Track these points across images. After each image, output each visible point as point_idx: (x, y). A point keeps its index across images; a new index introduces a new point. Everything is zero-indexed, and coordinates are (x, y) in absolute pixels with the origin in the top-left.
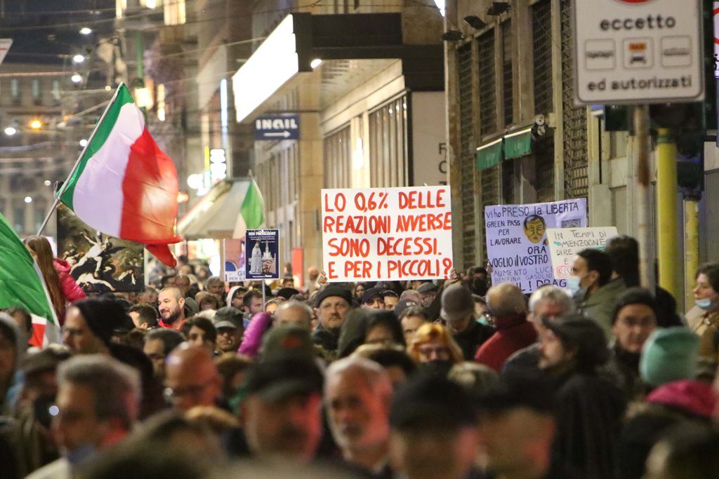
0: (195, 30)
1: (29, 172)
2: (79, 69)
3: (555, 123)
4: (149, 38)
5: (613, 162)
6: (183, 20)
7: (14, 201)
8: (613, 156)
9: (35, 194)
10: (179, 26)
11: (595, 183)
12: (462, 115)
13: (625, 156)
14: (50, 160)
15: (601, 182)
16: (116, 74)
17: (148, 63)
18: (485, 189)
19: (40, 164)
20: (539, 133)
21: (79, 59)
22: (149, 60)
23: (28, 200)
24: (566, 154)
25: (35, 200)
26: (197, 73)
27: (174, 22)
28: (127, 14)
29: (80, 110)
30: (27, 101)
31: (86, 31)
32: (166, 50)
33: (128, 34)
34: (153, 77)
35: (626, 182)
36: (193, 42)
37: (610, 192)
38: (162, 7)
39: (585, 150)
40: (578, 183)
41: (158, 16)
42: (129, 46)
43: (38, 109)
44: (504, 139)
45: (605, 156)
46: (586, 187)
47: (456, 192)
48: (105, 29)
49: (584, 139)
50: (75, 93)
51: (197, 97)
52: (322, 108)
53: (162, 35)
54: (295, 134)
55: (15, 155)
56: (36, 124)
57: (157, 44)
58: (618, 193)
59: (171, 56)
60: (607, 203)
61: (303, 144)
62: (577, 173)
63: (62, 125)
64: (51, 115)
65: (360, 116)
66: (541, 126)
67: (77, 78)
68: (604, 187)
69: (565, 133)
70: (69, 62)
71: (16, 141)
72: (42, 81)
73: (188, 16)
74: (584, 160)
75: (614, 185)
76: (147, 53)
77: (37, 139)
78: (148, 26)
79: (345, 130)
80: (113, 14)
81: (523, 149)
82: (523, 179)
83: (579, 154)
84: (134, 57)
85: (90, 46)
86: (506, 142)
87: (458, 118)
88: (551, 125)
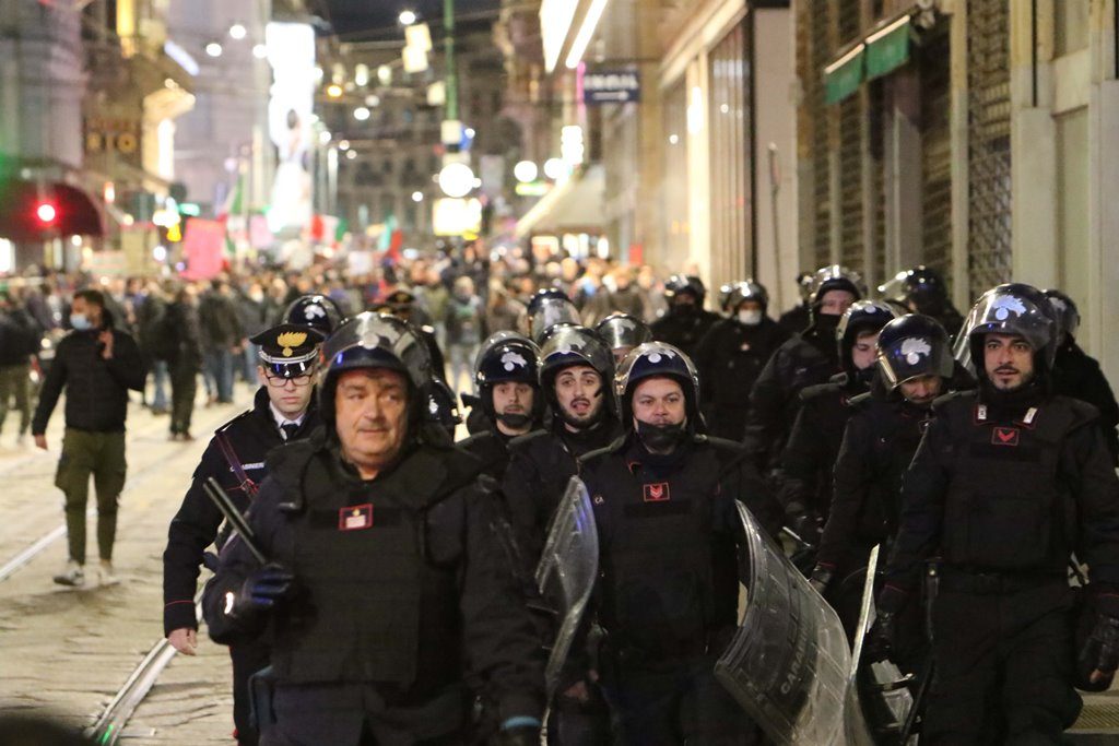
3: (952, 6)
5: (1060, 62)
8: (1058, 51)
11: (1024, 106)
12: (816, 27)
13: (1085, 47)
15: (1035, 103)
18: (846, 142)
20: (924, 23)
24: (971, 61)
35: (1086, 100)
37: (1052, 123)
39: (1005, 50)
40: (994, 112)
44: (866, 46)
45: (1044, 53)
46: (1006, 119)
47: (805, 149)
49: (1003, 29)
52: (658, 56)
54: (634, 96)
58: (1068, 125)
60: (1047, 143)
61: (645, 108)
62: (992, 94)
65: (697, 58)
66: (927, 10)
68: (1041, 115)
69: (970, 23)
74: (1004, 68)
75: (1062, 106)
79: (681, 84)
81: (895, 56)
82: (898, 114)
83: (995, 60)
86: (870, 48)
87: (810, 33)
88: (945, 10)
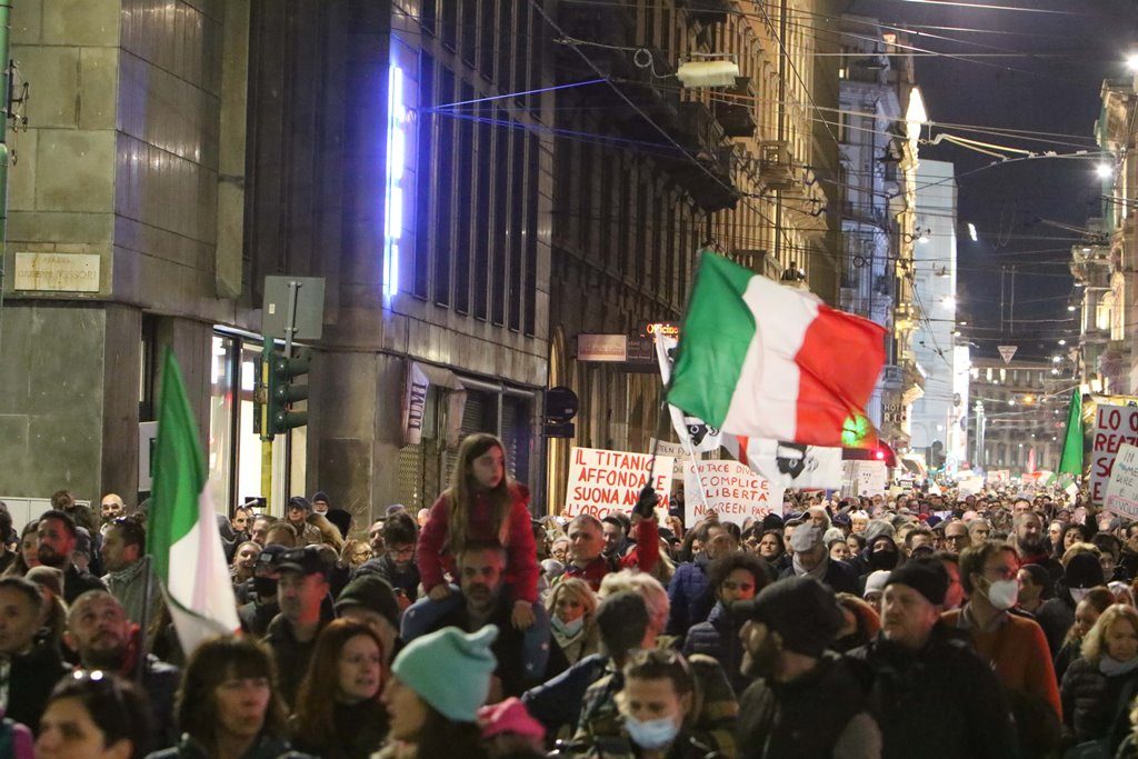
0: (1129, 344)
1: (1022, 428)
2: (1056, 365)
4: (1101, 347)
6: (1122, 338)
7: (1011, 446)
9: (1025, 442)
10: (1120, 341)
14: (1035, 421)
16: (1079, 369)
17: (1100, 363)
19: (1029, 423)
21: (1057, 359)
22: (1100, 361)
23: (1021, 446)
25: (1025, 446)
26: (1130, 371)
27: (1117, 339)
28: (1087, 333)
29: (1055, 392)
30: (1022, 384)
31: (1062, 342)
32: (1111, 356)
33: (1087, 345)
34: (1102, 372)
36: (1128, 351)
38: (1110, 329)
41: (1107, 334)
42: (1087, 351)
43: (1030, 390)
48: (1073, 342)
50: (1053, 381)
51: (1129, 386)
53: (1109, 346)
55: (1014, 418)
56: (1028, 399)
57: (1106, 352)
59: (1113, 361)
63: (1044, 400)
64: (1038, 393)
67: (1055, 371)
70: (1051, 361)
71: (1015, 409)
72: (1032, 372)
73: (1125, 335)
76: (1099, 357)
77: (1028, 408)
78: (1101, 341)
80: (1079, 333)
84: (1090, 359)
85: (1064, 351)
